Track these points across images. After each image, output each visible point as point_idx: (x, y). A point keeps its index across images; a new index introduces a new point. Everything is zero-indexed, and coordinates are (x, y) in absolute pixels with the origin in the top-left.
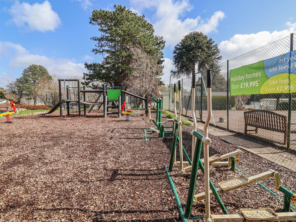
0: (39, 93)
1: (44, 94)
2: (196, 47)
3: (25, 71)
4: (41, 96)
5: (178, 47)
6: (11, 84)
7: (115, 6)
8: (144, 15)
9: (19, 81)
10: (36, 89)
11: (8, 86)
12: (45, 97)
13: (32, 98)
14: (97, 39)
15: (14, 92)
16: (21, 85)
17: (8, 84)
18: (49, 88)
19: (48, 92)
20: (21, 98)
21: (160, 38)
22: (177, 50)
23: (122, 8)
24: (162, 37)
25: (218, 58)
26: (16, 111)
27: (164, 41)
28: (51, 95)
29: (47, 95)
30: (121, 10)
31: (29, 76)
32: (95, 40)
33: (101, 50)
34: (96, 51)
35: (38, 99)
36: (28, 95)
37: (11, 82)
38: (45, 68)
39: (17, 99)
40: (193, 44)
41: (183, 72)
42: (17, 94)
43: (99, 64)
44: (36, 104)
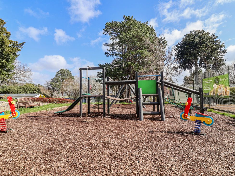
0: (65, 89)
1: (68, 90)
2: (199, 43)
3: (57, 73)
4: (66, 91)
5: (179, 45)
6: (48, 83)
7: (124, 17)
8: (147, 22)
9: (53, 80)
10: (63, 86)
11: (45, 84)
12: (69, 92)
13: (61, 92)
14: (108, 45)
15: (49, 89)
16: (53, 83)
17: (46, 83)
18: (72, 85)
19: (71, 88)
20: (53, 92)
21: (162, 39)
22: (179, 48)
23: (130, 18)
24: (164, 38)
25: (222, 52)
26: (15, 113)
27: (166, 41)
28: (73, 90)
29: (70, 90)
30: (129, 19)
31: (59, 77)
32: (107, 46)
33: (112, 53)
34: (107, 54)
35: (64, 93)
36: (58, 90)
37: (48, 82)
38: (70, 71)
39: (51, 93)
40: (196, 40)
41: (184, 68)
42: (51, 90)
43: (110, 64)
44: (63, 97)
